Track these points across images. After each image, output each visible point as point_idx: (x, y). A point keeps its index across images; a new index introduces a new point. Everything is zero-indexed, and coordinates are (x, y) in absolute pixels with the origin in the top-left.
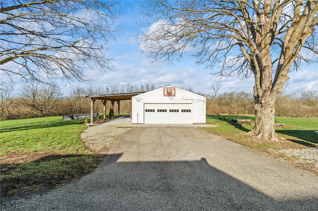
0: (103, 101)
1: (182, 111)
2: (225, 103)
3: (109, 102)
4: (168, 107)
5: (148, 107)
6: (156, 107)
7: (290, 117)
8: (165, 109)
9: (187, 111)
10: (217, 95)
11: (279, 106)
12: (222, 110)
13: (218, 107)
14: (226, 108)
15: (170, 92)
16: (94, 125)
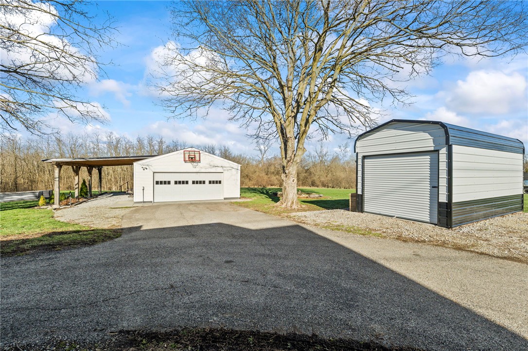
0: (75, 167)
1: (210, 182)
2: (274, 171)
3: (84, 169)
4: (190, 178)
5: (159, 178)
6: (172, 178)
7: (343, 189)
8: (185, 180)
9: (217, 182)
10: (265, 159)
11: (334, 175)
12: (270, 181)
13: (266, 177)
14: (275, 178)
15: (193, 156)
16: (61, 209)
